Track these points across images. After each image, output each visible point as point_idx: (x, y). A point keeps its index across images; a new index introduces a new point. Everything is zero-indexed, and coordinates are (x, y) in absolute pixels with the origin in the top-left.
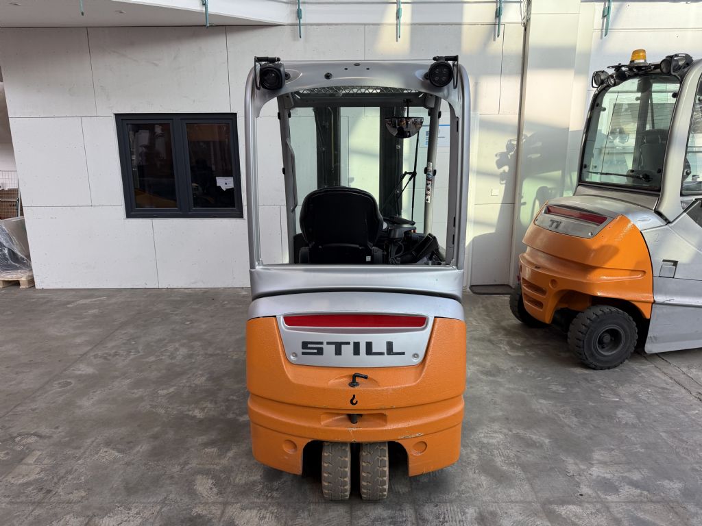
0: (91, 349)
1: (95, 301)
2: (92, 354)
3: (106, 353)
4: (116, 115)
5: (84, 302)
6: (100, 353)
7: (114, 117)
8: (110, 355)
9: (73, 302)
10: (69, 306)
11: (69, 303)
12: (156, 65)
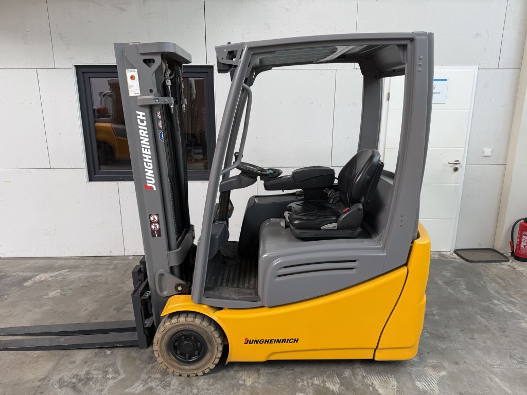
0: (54, 368)
1: (56, 276)
2: (56, 377)
3: (75, 376)
4: (77, 67)
5: (43, 278)
6: (67, 375)
7: (74, 68)
8: (81, 380)
9: (31, 278)
10: (26, 284)
11: (26, 279)
12: (123, 10)
